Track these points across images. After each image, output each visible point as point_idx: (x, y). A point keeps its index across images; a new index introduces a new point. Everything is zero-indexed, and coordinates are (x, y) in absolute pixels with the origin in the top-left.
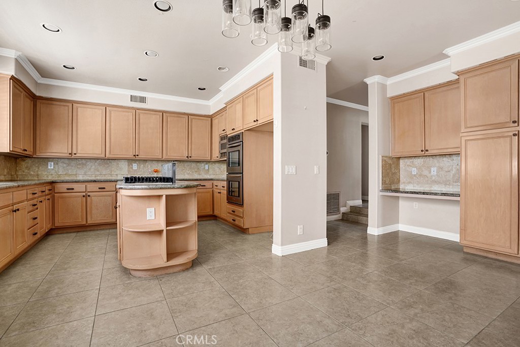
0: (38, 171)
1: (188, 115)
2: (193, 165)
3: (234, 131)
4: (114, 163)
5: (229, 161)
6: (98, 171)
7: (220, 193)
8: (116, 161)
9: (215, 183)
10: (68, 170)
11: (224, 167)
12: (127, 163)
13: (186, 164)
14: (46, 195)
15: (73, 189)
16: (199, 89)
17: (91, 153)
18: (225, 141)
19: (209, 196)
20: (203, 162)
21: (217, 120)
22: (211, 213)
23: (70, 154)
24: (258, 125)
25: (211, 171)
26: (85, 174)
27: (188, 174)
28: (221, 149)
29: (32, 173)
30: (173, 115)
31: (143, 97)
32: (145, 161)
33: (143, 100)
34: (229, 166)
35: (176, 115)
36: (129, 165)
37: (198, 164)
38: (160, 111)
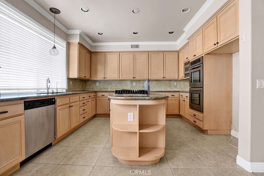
0: (93, 87)
1: (163, 52)
2: (167, 82)
3: (195, 57)
4: (124, 82)
5: (191, 79)
6: (117, 86)
7: (184, 101)
8: (125, 81)
9: (181, 94)
10: (104, 86)
11: (187, 84)
12: (130, 82)
13: (163, 82)
14: (92, 98)
15: (104, 95)
16: (169, 33)
17: (113, 77)
18: (188, 65)
19: (177, 102)
20: (173, 80)
21: (182, 53)
22: (178, 113)
23: (104, 78)
24: (218, 47)
25: (178, 86)
26: (111, 88)
27: (164, 88)
28: (185, 72)
29: (91, 87)
30: (154, 53)
31: (138, 45)
32: (139, 81)
33: (137, 46)
34: (191, 82)
35: (156, 53)
36: (131, 83)
37: (170, 82)
38: (147, 52)
